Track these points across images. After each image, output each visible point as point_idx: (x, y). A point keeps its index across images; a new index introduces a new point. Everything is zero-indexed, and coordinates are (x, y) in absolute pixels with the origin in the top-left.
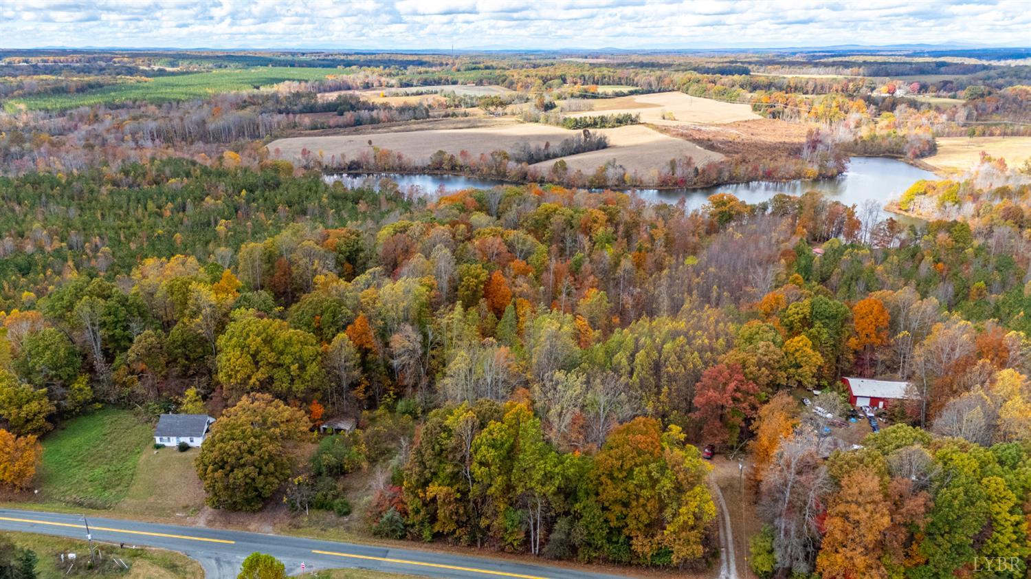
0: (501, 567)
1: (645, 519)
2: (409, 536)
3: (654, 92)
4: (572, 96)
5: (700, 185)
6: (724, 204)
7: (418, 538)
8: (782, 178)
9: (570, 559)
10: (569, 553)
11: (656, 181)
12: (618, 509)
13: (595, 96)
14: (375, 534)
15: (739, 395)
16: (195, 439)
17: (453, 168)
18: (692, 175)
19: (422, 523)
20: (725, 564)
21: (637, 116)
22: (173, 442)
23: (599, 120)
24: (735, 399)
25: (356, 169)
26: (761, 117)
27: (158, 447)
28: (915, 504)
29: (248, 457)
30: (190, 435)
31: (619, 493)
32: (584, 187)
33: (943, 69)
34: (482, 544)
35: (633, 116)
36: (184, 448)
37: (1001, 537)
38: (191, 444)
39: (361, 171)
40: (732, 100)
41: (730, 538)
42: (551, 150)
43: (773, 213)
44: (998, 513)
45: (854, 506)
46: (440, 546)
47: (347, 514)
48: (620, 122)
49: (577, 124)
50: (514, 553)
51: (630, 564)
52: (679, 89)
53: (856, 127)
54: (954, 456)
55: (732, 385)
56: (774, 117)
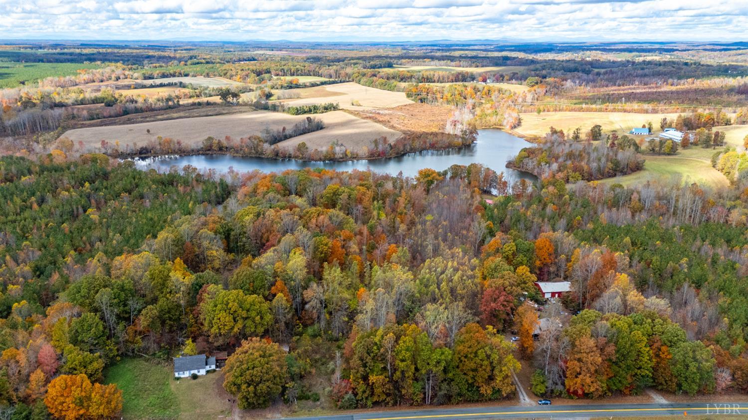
0: (415, 414)
1: (486, 376)
2: (359, 406)
3: (337, 83)
4: (282, 87)
5: (394, 155)
6: (429, 175)
7: (364, 406)
8: (441, 147)
9: (447, 404)
10: (448, 400)
11: (367, 154)
12: (471, 374)
13: (298, 86)
14: (340, 408)
15: (505, 303)
16: (201, 370)
17: (221, 149)
18: (389, 149)
19: (367, 398)
20: (520, 393)
21: (337, 105)
22: (187, 374)
23: (312, 108)
24: (503, 305)
25: (145, 153)
26: (413, 102)
27: (178, 379)
28: (611, 349)
29: (266, 377)
30: (198, 369)
31: (473, 365)
32: (320, 160)
33: (508, 62)
34: (400, 404)
35: (335, 105)
36: (195, 377)
37: (643, 359)
38: (198, 374)
39: (149, 154)
40: (391, 89)
41: (516, 379)
42: (287, 132)
43: (451, 178)
44: (641, 348)
45: (585, 355)
46: (378, 408)
47: (318, 400)
48: (327, 109)
49: (299, 111)
50: (419, 405)
51: (477, 401)
52: (353, 81)
53: (473, 109)
54: (617, 323)
55: (502, 298)
56: (422, 102)
